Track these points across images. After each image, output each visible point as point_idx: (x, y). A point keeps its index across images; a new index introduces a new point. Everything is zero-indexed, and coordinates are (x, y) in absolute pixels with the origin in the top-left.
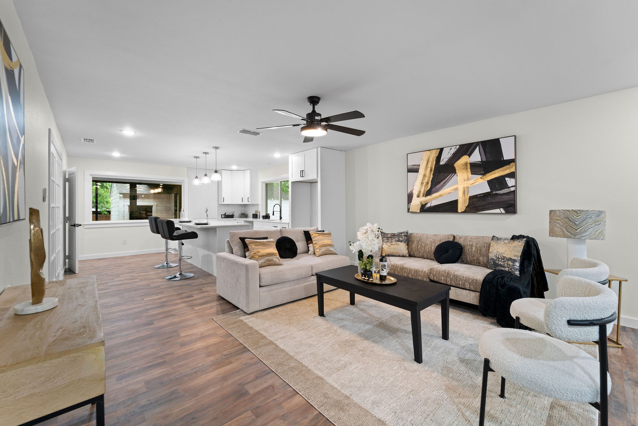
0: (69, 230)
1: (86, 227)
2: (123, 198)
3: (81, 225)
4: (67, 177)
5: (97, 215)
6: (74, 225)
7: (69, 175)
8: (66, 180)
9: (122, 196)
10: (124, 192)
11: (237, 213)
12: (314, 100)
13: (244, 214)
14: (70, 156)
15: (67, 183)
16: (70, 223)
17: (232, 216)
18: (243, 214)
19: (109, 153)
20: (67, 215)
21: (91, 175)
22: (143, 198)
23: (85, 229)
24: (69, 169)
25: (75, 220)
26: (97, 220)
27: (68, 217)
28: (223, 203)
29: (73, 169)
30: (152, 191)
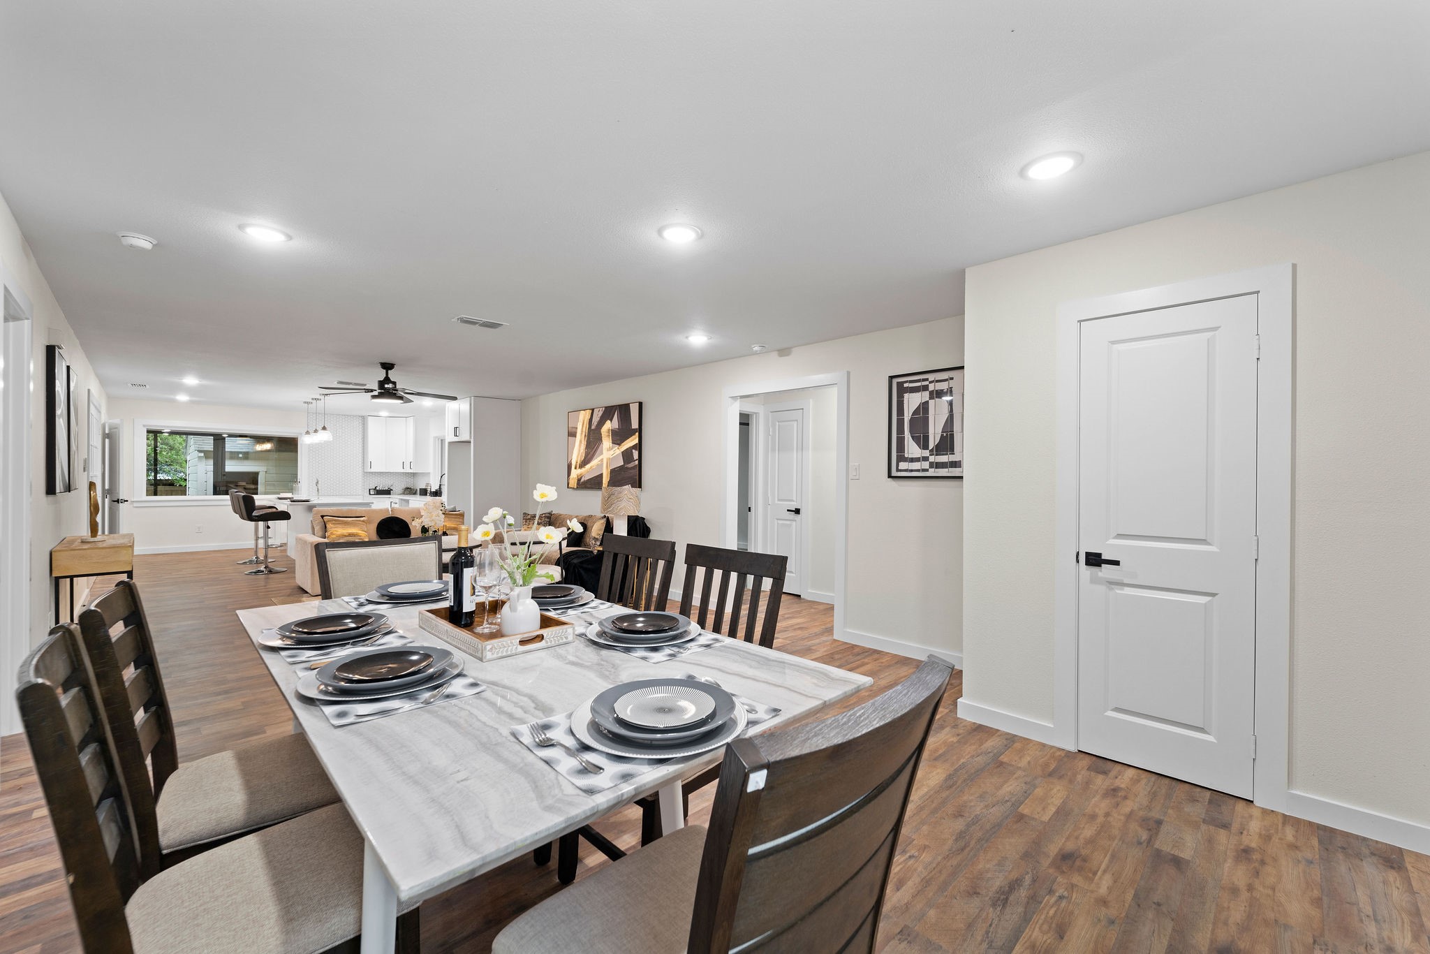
0: (110, 508)
1: (135, 505)
2: (204, 459)
3: (127, 501)
4: (107, 432)
5: (155, 487)
6: (118, 501)
7: (110, 429)
8: (106, 436)
9: (202, 454)
10: (205, 449)
11: (398, 486)
12: (387, 366)
13: (410, 488)
14: (111, 399)
15: (107, 440)
16: (110, 497)
17: (387, 492)
18: (408, 488)
19: (172, 397)
20: (107, 487)
21: (144, 426)
22: (241, 458)
23: (135, 509)
24: (110, 421)
25: (118, 493)
26: (155, 494)
27: (108, 490)
28: (369, 470)
29: (116, 421)
30: (260, 447)
